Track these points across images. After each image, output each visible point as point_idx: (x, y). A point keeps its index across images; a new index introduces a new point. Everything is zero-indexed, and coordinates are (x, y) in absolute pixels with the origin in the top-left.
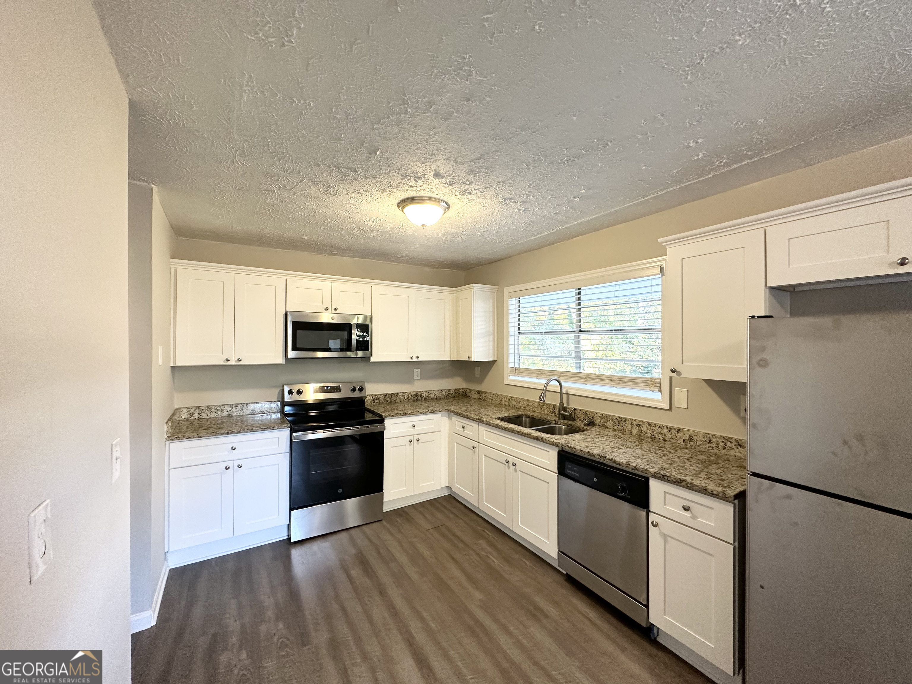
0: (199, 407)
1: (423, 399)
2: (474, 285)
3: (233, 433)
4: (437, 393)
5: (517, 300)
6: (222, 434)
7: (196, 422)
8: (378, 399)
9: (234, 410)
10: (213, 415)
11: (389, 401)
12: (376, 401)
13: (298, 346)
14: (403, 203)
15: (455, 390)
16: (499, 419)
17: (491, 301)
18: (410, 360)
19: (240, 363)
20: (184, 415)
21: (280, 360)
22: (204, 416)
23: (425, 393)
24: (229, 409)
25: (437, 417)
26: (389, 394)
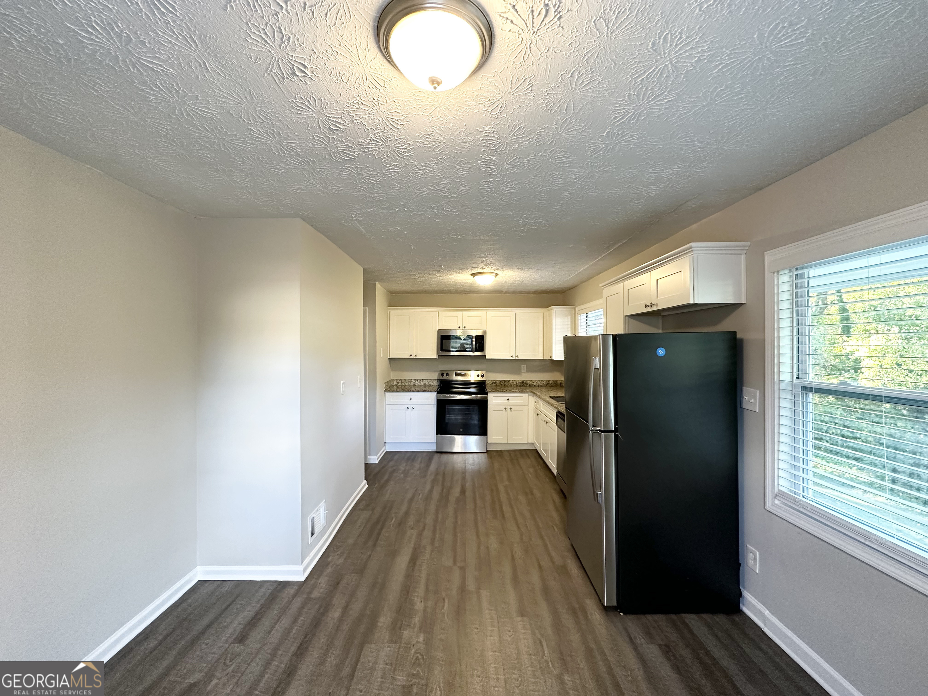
0: (401, 380)
1: (528, 385)
2: (553, 307)
3: (410, 391)
4: (538, 382)
5: (585, 314)
6: (406, 391)
7: (400, 387)
8: (496, 383)
9: (416, 382)
10: (407, 384)
11: (503, 385)
12: (494, 384)
13: (444, 348)
14: (474, 275)
15: (554, 381)
16: (551, 397)
17: (569, 317)
18: (511, 358)
19: (417, 357)
20: (395, 383)
21: (435, 356)
22: (403, 384)
23: (529, 382)
24: (414, 382)
25: (525, 395)
26: (503, 381)
